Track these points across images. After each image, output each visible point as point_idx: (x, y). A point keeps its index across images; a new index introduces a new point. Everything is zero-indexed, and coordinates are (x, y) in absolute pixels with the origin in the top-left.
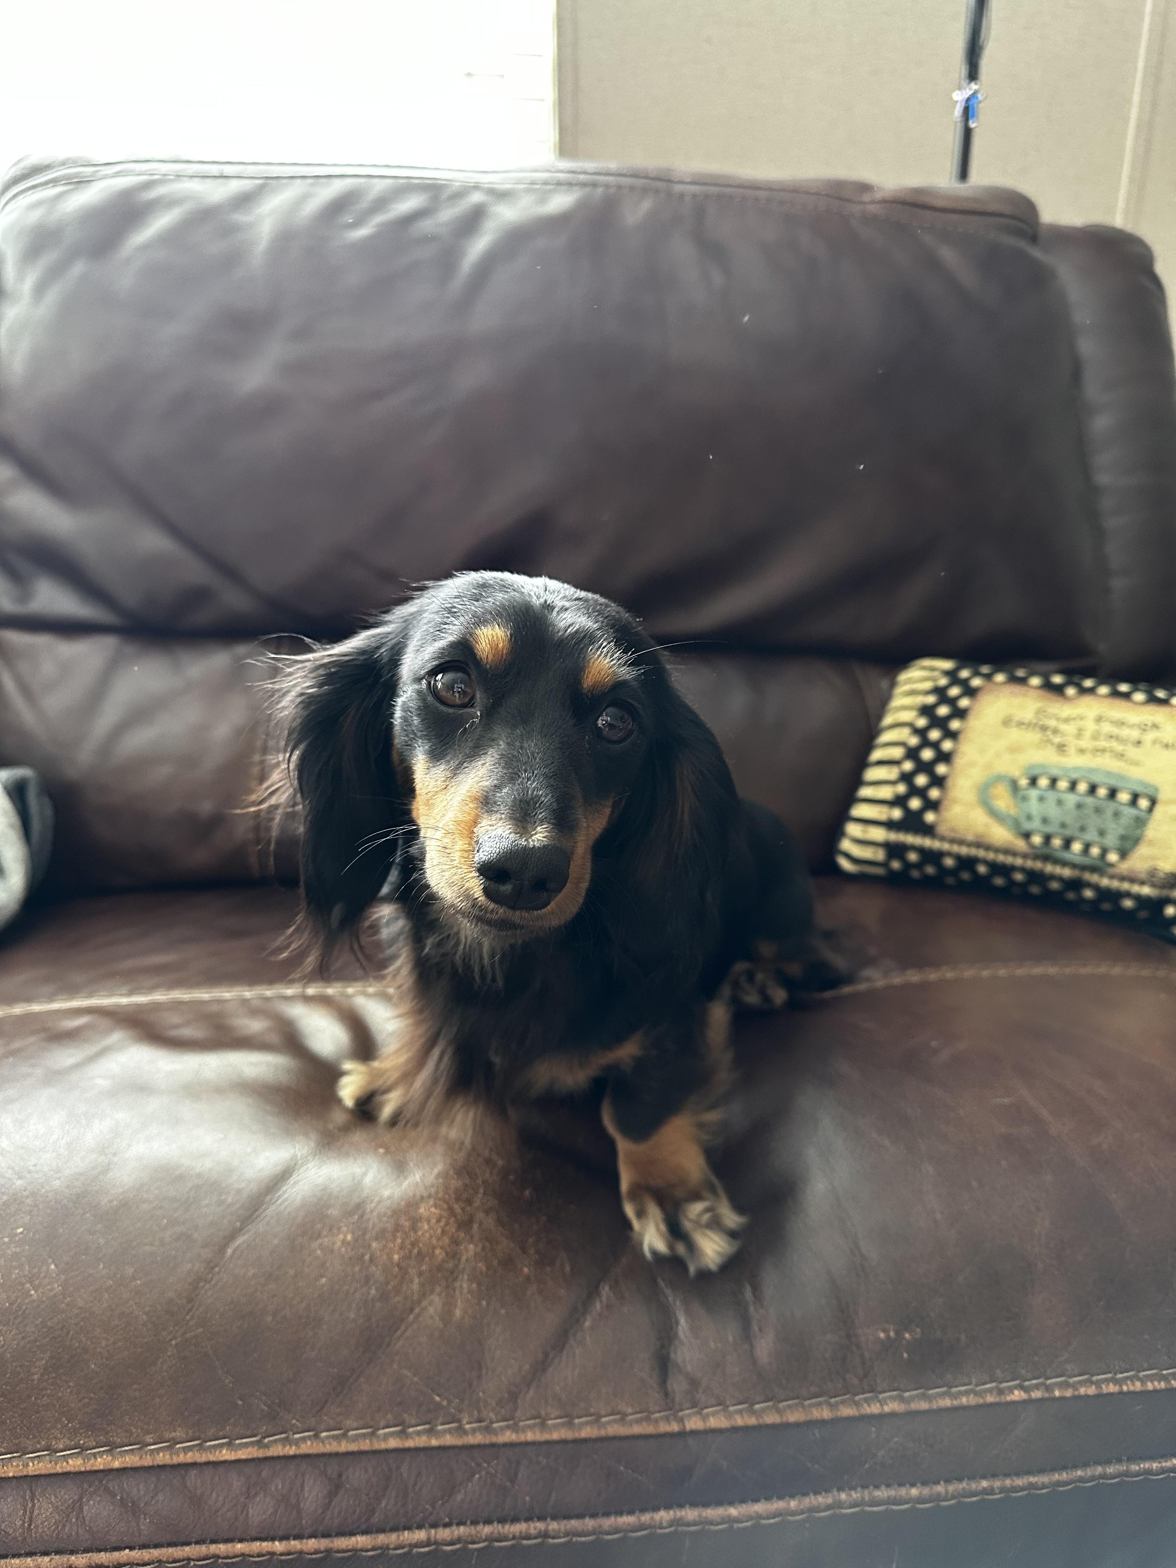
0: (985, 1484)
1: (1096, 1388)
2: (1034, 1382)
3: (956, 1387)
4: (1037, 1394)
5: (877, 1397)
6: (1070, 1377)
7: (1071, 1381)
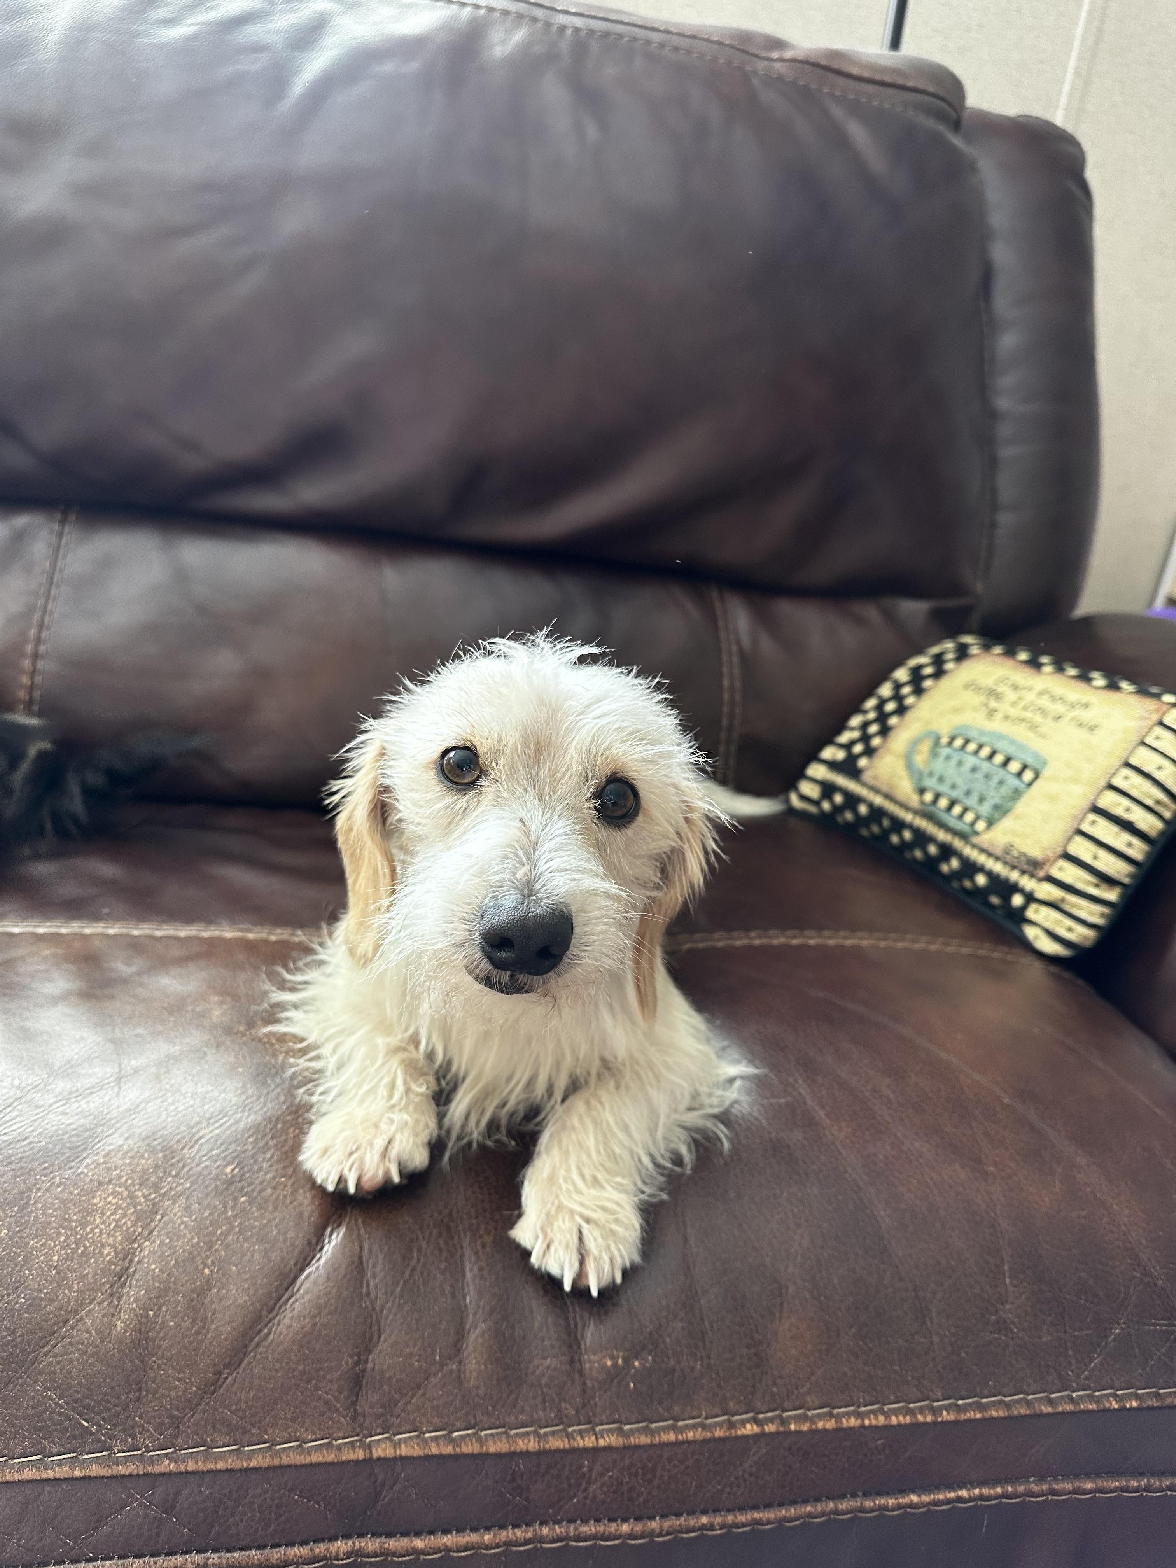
0: (704, 1520)
1: (836, 1422)
2: (769, 1414)
3: (683, 1420)
4: (770, 1428)
5: (593, 1429)
6: (809, 1410)
7: (810, 1413)
